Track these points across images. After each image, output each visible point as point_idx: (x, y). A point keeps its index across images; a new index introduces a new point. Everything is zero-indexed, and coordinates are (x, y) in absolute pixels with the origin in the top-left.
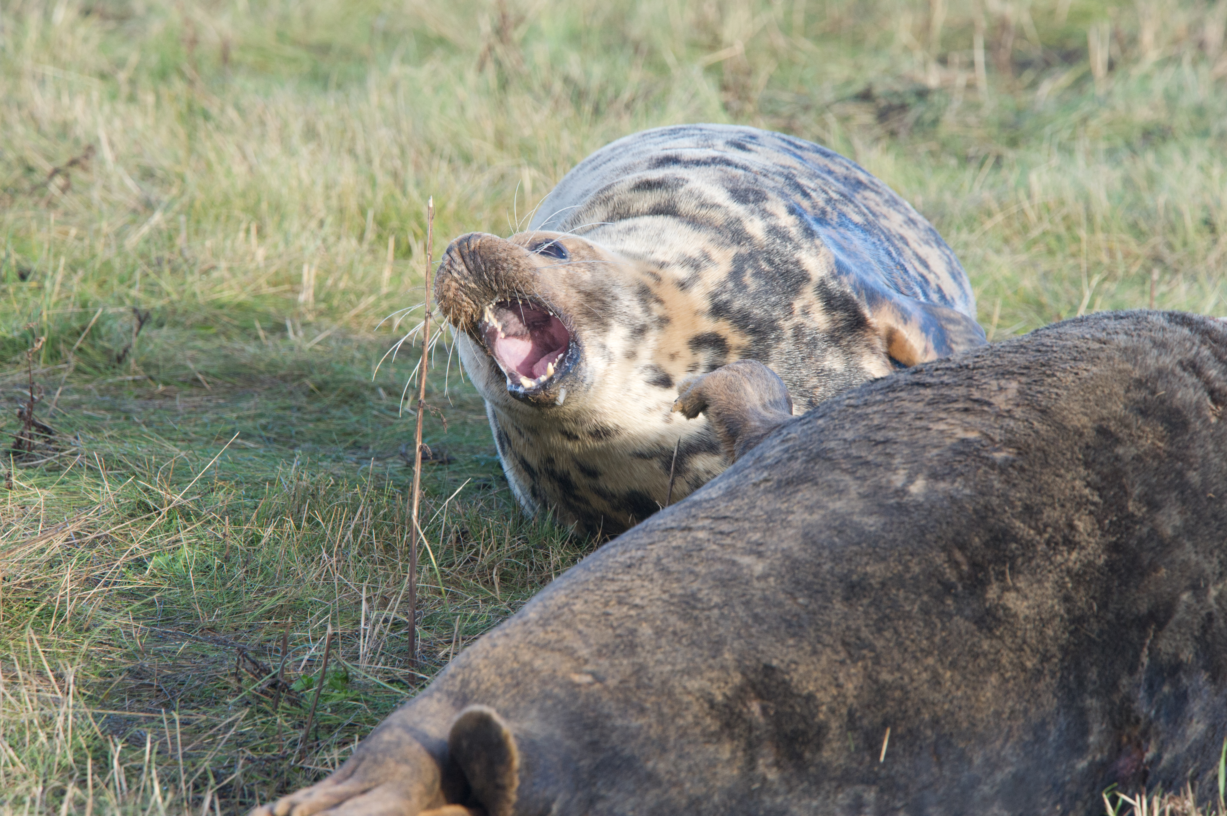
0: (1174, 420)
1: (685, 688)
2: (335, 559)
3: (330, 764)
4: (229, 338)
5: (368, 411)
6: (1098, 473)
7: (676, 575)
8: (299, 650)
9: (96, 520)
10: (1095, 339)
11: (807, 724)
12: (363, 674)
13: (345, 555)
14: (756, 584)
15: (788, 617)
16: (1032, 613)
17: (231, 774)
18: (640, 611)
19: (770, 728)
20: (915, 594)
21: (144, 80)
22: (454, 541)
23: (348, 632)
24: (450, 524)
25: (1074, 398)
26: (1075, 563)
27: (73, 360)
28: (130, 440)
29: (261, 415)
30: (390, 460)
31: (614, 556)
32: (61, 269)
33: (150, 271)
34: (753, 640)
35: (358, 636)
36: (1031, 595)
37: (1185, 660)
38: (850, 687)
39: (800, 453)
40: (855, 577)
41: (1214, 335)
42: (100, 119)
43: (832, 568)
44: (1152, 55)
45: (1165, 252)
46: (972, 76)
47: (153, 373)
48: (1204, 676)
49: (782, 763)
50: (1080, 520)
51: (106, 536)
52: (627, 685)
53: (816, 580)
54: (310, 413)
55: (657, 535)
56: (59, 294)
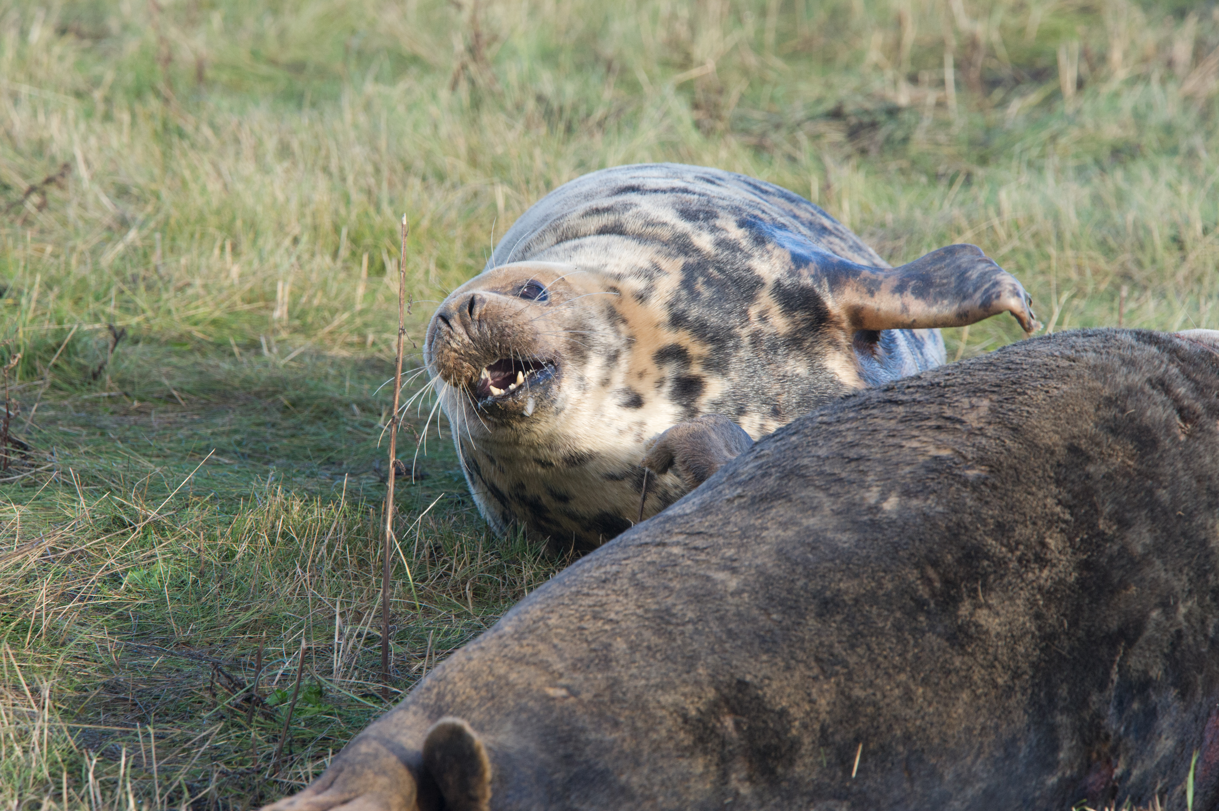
0: (1144, 438)
1: (659, 702)
2: (308, 574)
3: (303, 778)
4: (204, 355)
5: (342, 427)
6: (1069, 492)
7: (651, 591)
8: (273, 665)
9: (72, 535)
10: (1063, 356)
11: (779, 739)
12: (337, 688)
13: (319, 570)
14: (730, 599)
15: (762, 633)
16: (1003, 630)
17: (206, 787)
18: (615, 626)
19: (743, 742)
20: (888, 610)
21: (120, 99)
22: (427, 557)
23: (322, 646)
24: (423, 540)
25: (1045, 416)
26: (1046, 580)
27: (49, 377)
28: (104, 456)
29: (236, 432)
30: (364, 476)
31: (589, 571)
32: (37, 286)
33: (125, 288)
34: (727, 655)
35: (332, 651)
36: (1002, 612)
37: (1154, 677)
38: (823, 703)
39: (773, 470)
40: (828, 594)
41: (1181, 354)
42: (76, 138)
43: (806, 584)
44: (1121, 74)
45: (1133, 269)
46: (942, 94)
47: (128, 389)
48: (1173, 693)
49: (754, 778)
50: (1051, 538)
51: (82, 551)
52: (601, 699)
53: (789, 596)
54: (285, 429)
55: (632, 550)
56: (35, 310)
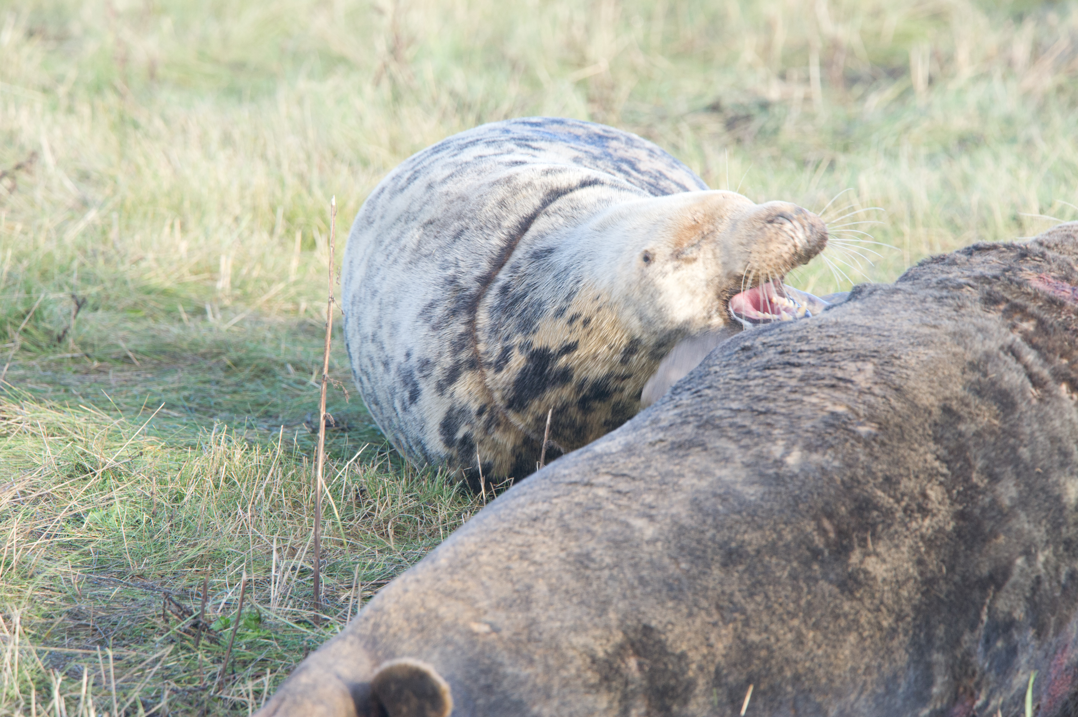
0: (1004, 401)
1: (571, 643)
2: (249, 514)
3: (245, 694)
4: (156, 320)
5: (278, 384)
6: (946, 448)
7: (575, 533)
8: (218, 595)
9: (39, 480)
11: (677, 680)
12: (274, 615)
13: (258, 511)
15: (670, 582)
16: (889, 576)
17: (158, 703)
18: (538, 568)
19: (644, 682)
20: (786, 560)
21: (81, 93)
22: (354, 499)
23: (261, 578)
24: (350, 483)
25: (921, 378)
26: (928, 529)
27: (19, 340)
28: (69, 410)
29: (184, 388)
30: (298, 427)
32: (8, 260)
33: (86, 261)
34: (637, 601)
35: (269, 582)
36: (889, 559)
37: (1017, 618)
38: (720, 647)
40: (733, 545)
42: (43, 128)
43: (714, 536)
44: (966, 72)
46: (808, 90)
47: (89, 351)
48: (1032, 632)
49: (652, 714)
50: (931, 489)
51: (48, 494)
52: (519, 637)
53: (698, 547)
54: (228, 386)
55: (562, 488)
56: (7, 281)
